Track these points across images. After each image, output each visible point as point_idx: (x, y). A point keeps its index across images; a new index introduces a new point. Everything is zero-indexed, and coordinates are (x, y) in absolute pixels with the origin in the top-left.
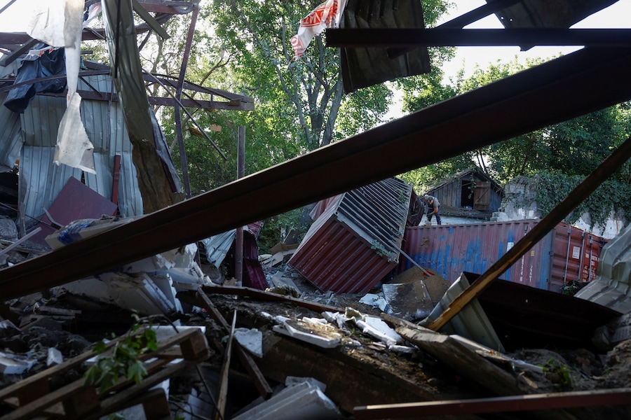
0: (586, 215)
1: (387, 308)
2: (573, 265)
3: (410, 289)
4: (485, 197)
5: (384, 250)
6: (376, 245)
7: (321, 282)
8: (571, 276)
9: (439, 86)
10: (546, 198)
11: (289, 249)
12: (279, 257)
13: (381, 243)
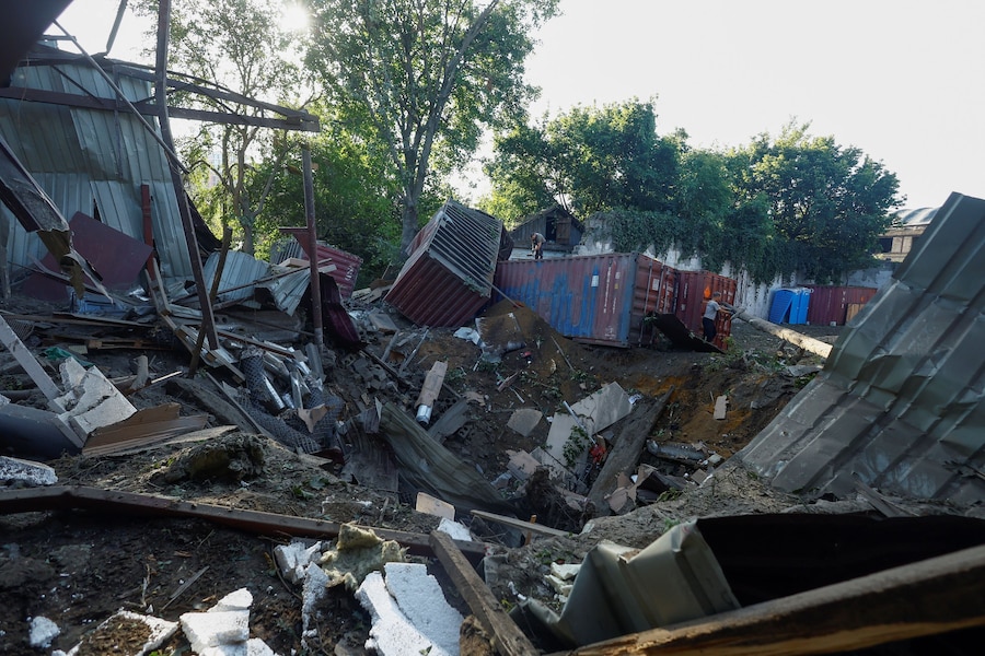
0: (652, 247)
1: (480, 342)
2: (653, 297)
3: (501, 324)
4: (566, 232)
5: (476, 285)
6: (468, 281)
7: (417, 317)
8: (651, 307)
9: (526, 127)
10: (621, 232)
11: (387, 284)
12: (378, 293)
13: (473, 278)
